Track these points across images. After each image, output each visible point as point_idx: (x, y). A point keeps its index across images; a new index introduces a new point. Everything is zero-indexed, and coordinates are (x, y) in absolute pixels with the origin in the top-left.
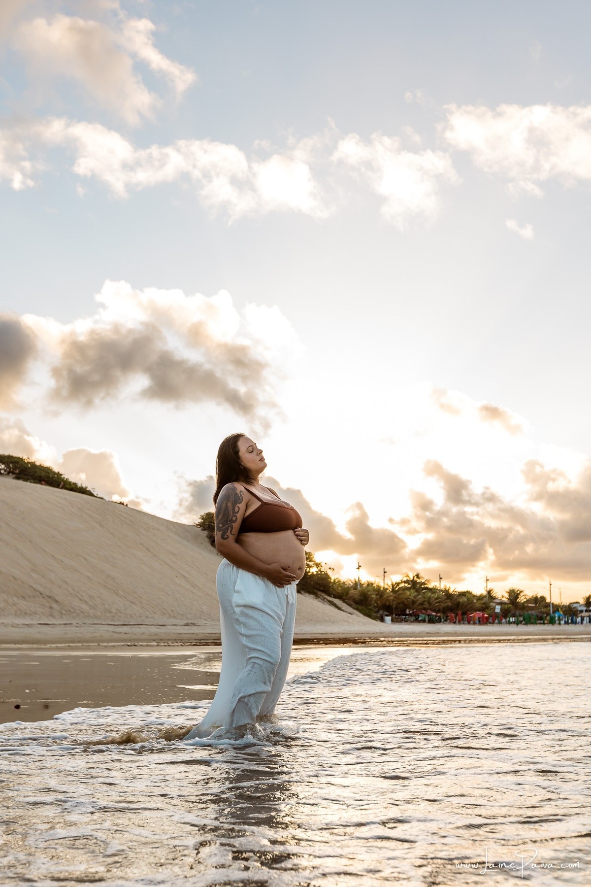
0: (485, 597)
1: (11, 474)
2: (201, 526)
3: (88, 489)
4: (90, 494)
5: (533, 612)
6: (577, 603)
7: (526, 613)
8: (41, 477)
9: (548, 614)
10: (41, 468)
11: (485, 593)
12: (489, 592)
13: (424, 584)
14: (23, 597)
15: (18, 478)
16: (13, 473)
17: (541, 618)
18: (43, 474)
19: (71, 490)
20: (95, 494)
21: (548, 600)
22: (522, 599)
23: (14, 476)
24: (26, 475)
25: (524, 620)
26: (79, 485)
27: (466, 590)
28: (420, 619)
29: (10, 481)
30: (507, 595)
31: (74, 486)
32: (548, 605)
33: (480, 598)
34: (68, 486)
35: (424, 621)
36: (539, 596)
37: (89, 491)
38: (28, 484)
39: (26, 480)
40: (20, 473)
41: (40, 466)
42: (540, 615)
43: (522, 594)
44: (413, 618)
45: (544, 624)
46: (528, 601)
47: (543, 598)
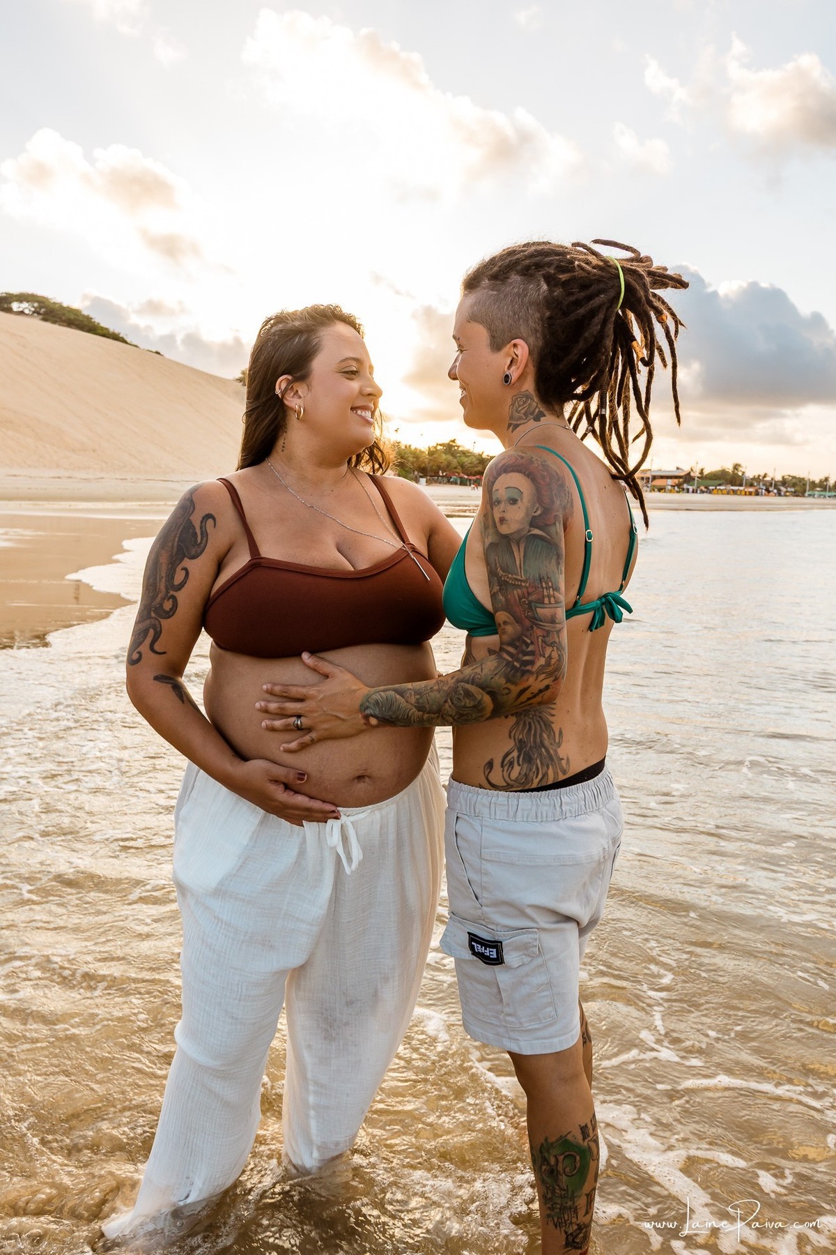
1: (36, 315)
2: (241, 381)
3: (121, 336)
4: (124, 341)
8: (70, 319)
10: (70, 310)
13: (459, 447)
14: (73, 450)
15: (45, 320)
16: (39, 313)
18: (72, 317)
19: (104, 336)
20: (129, 341)
23: (41, 317)
24: (54, 316)
26: (110, 330)
28: (452, 480)
29: (37, 322)
31: (105, 332)
34: (100, 332)
35: (455, 483)
37: (123, 338)
38: (56, 327)
39: (54, 322)
40: (46, 314)
41: (68, 307)
44: (445, 480)
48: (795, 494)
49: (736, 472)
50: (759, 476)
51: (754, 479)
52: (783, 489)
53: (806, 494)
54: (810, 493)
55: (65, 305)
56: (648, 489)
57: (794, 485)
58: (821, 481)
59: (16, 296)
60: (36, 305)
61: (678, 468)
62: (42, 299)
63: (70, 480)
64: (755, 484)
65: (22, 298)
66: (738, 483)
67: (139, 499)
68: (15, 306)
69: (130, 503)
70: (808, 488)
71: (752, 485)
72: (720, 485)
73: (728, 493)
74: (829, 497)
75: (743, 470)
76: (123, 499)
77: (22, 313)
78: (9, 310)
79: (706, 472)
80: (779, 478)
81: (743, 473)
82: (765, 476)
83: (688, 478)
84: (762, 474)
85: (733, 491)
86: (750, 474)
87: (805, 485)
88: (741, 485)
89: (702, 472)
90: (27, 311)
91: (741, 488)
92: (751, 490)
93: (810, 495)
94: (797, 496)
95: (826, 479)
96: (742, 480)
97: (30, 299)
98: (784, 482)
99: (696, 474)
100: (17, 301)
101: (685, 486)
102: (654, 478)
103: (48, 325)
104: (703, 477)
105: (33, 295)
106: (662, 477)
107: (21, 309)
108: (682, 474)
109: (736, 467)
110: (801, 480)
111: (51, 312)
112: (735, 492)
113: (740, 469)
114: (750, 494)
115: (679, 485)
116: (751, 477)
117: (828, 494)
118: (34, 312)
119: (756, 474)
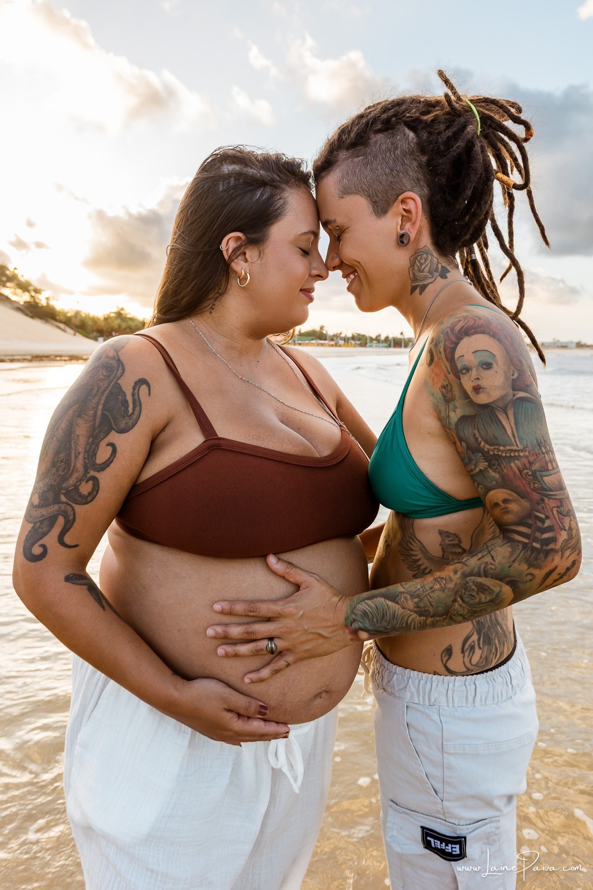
48: (361, 345)
49: (322, 331)
50: (337, 334)
51: (334, 335)
52: (353, 342)
53: (368, 345)
54: (371, 344)
57: (359, 340)
58: (377, 337)
64: (335, 339)
66: (324, 338)
70: (368, 341)
71: (332, 340)
72: (312, 340)
73: (320, 346)
74: (382, 347)
75: (326, 330)
79: (302, 332)
80: (350, 335)
81: (326, 332)
82: (341, 334)
84: (339, 332)
87: (366, 339)
88: (326, 340)
89: (300, 332)
91: (327, 342)
92: (333, 343)
93: (370, 346)
94: (362, 346)
95: (379, 336)
96: (327, 337)
98: (353, 338)
104: (301, 335)
109: (322, 328)
110: (364, 336)
112: (322, 345)
113: (324, 329)
114: (332, 346)
116: (332, 334)
117: (381, 345)
119: (335, 333)
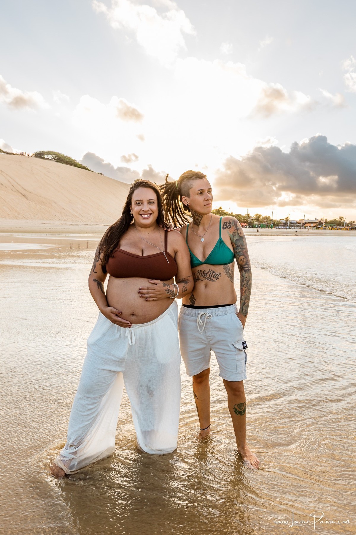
0: (246, 217)
4: (88, 170)
5: (265, 223)
6: (282, 220)
7: (262, 224)
9: (270, 224)
10: (67, 158)
11: (247, 215)
12: (248, 215)
13: (223, 211)
15: (57, 162)
16: (55, 159)
17: (267, 226)
18: (68, 160)
19: (80, 167)
20: (90, 169)
21: (271, 218)
22: (261, 218)
23: (56, 160)
24: (61, 160)
25: (261, 226)
26: (83, 165)
27: (239, 214)
29: (54, 163)
30: (255, 216)
31: (81, 166)
32: (271, 221)
33: (244, 217)
34: (79, 166)
36: (268, 216)
37: (87, 168)
38: (62, 164)
39: (61, 163)
40: (58, 159)
42: (267, 224)
43: (261, 216)
45: (268, 228)
46: (263, 218)
47: (269, 217)
49: (341, 220)
50: (351, 222)
51: (349, 223)
55: (65, 155)
56: (303, 228)
59: (46, 152)
60: (54, 156)
61: (316, 219)
62: (56, 153)
63: (66, 225)
64: (350, 225)
65: (48, 153)
67: (93, 233)
68: (46, 156)
69: (89, 234)
71: (348, 226)
72: (334, 226)
73: (338, 229)
75: (344, 219)
76: (86, 233)
77: (48, 159)
78: (43, 158)
79: (328, 221)
81: (344, 221)
82: (354, 222)
83: (320, 223)
84: (353, 221)
85: (340, 228)
86: (347, 221)
88: (343, 226)
89: (326, 220)
90: (50, 158)
91: (343, 227)
96: (344, 224)
97: (52, 153)
99: (324, 221)
100: (46, 154)
101: (319, 226)
102: (306, 223)
103: (58, 163)
104: (326, 223)
105: (52, 152)
106: (309, 223)
107: (48, 158)
108: (318, 221)
109: (341, 218)
111: (60, 158)
112: (340, 229)
113: (343, 219)
114: (347, 229)
115: (316, 226)
118: (53, 159)
